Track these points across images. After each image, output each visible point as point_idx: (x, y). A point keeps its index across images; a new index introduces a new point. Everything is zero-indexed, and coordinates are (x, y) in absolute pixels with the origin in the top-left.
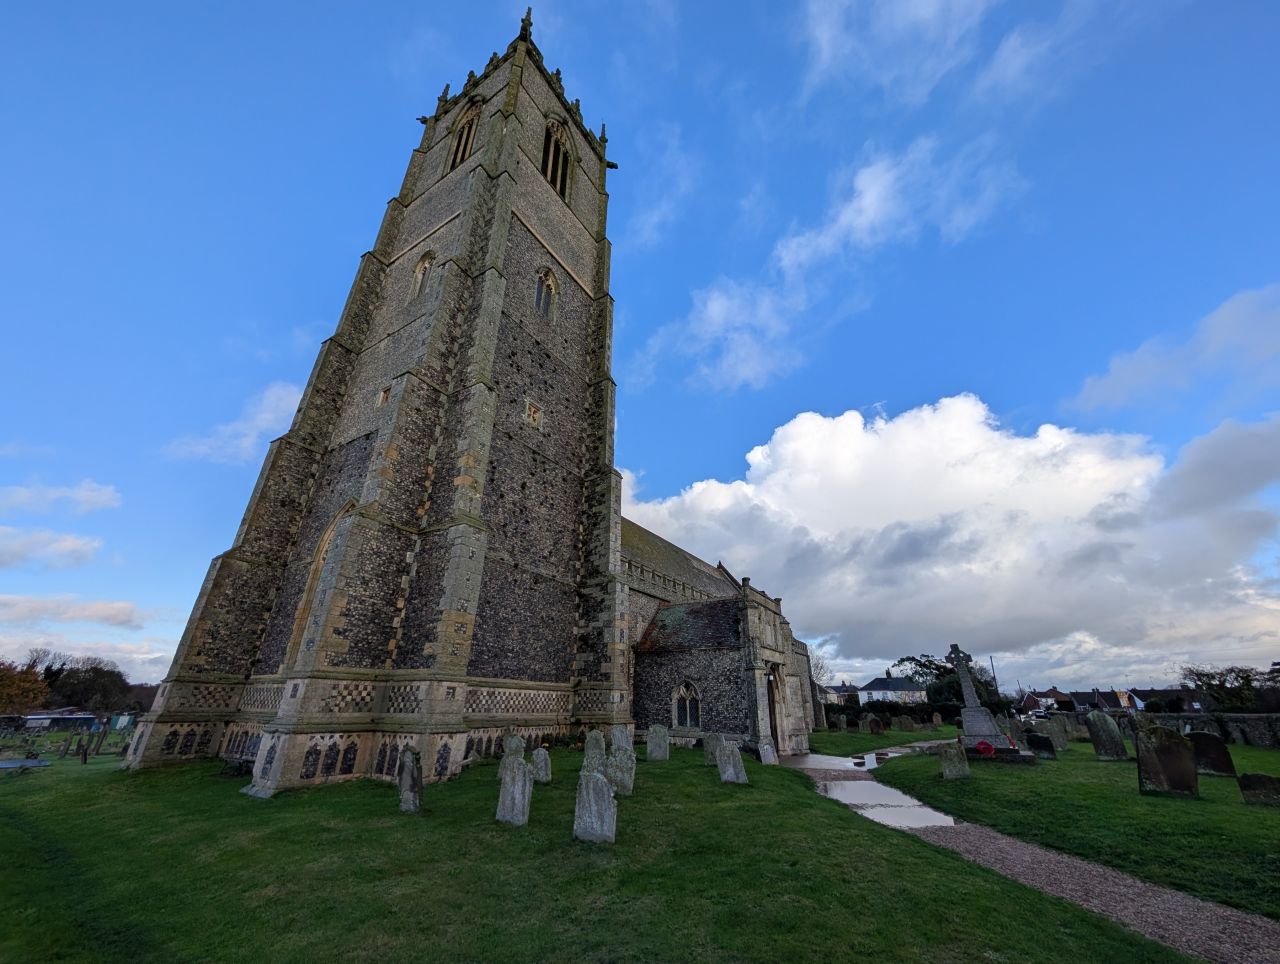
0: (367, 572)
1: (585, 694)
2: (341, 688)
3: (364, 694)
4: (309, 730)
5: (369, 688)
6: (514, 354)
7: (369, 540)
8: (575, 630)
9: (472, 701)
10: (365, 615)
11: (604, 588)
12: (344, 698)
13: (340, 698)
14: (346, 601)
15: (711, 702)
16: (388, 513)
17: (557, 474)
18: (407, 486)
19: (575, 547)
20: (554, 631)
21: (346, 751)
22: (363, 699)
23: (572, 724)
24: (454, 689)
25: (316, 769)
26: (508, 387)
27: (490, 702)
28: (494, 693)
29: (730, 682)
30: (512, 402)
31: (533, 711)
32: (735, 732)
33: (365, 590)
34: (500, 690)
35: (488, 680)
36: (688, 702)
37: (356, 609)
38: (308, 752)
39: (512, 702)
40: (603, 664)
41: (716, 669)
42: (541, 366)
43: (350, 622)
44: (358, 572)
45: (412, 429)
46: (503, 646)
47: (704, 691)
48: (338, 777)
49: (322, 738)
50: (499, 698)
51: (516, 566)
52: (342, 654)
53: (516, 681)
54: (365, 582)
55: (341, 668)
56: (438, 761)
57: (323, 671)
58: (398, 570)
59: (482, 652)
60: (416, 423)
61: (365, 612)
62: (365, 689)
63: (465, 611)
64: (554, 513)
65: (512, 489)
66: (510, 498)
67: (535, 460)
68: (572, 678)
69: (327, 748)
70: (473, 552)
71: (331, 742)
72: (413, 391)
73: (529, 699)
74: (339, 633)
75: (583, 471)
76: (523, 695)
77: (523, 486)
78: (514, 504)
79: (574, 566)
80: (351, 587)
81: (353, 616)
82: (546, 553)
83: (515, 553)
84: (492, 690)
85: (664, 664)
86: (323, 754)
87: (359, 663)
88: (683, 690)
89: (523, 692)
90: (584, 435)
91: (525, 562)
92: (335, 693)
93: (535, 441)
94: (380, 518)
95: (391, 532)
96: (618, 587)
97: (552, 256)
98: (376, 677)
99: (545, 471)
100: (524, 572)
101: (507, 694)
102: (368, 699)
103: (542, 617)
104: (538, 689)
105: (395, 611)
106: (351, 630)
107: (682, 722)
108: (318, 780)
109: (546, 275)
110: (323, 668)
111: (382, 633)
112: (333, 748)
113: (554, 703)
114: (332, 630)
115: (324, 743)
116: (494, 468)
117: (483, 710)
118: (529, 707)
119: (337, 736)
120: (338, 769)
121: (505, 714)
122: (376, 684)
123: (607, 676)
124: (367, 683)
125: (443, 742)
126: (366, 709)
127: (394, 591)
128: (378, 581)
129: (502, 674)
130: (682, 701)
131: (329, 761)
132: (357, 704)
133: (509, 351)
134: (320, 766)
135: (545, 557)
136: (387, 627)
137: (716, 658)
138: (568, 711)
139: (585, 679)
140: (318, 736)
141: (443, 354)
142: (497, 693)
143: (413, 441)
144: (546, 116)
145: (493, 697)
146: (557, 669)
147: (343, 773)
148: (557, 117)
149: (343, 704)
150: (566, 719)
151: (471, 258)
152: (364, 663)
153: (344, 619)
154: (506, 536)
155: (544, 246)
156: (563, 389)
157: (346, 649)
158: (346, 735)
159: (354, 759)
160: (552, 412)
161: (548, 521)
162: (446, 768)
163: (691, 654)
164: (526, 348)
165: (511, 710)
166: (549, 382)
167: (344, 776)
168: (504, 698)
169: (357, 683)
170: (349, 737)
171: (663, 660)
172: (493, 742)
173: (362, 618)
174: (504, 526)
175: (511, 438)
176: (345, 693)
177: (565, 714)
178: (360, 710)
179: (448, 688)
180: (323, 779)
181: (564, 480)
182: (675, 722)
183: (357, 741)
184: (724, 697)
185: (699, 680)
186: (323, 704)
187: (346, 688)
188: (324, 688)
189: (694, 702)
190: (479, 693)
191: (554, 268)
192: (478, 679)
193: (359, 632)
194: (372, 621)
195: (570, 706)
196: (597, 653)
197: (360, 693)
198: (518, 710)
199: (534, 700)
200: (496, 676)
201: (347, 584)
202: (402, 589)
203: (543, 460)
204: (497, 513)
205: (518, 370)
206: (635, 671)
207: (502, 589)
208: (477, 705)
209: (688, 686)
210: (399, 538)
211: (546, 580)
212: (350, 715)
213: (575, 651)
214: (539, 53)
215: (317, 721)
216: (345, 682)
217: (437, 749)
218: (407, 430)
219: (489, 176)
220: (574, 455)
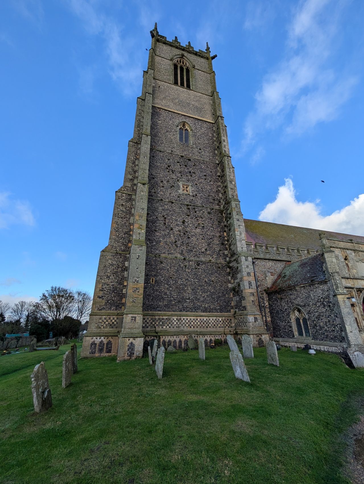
0: (108, 273)
1: (238, 318)
2: (103, 319)
3: (113, 321)
4: (90, 335)
5: (115, 319)
6: (169, 166)
7: (108, 260)
8: (230, 286)
9: (168, 323)
10: (110, 290)
11: (237, 261)
12: (105, 323)
13: (103, 323)
14: (101, 285)
15: (315, 321)
16: (115, 248)
17: (204, 212)
18: (122, 236)
19: (223, 244)
20: (215, 287)
21: (107, 344)
22: (113, 323)
23: (234, 334)
24: (135, 317)
25: (95, 351)
26: (168, 181)
27: (179, 323)
28: (180, 319)
29: (324, 306)
30: (171, 187)
31: (207, 327)
32: (335, 341)
33: (109, 280)
34: (184, 317)
35: (176, 313)
36: (301, 321)
37: (106, 288)
38: (91, 344)
39: (192, 323)
40: (243, 302)
41: (313, 298)
42: (186, 166)
43: (104, 293)
44: (105, 273)
45: (121, 213)
46: (183, 297)
47: (309, 313)
48: (105, 354)
49: (96, 338)
50: (184, 321)
51: (184, 259)
52: (102, 305)
53: (193, 313)
54: (108, 277)
55: (103, 311)
56: (128, 350)
57: (96, 313)
58: (122, 270)
59: (171, 301)
60: (122, 210)
61: (110, 289)
62: (114, 319)
63: (137, 282)
64: (205, 230)
65: (177, 225)
66: (176, 229)
67: (189, 209)
68: (232, 310)
69: (99, 342)
70: (138, 256)
71: (100, 340)
72: (119, 198)
73: (204, 321)
74: (100, 298)
75: (222, 206)
76: (199, 320)
77: (184, 222)
78: (179, 231)
79: (224, 254)
80: (102, 279)
81: (105, 291)
82: (203, 250)
83: (183, 253)
84: (179, 317)
85: (283, 299)
86: (98, 345)
87: (110, 309)
88: (297, 313)
89: (199, 318)
90: (219, 189)
91: (191, 257)
92: (101, 321)
93: (188, 200)
94: (112, 251)
95: (117, 256)
96: (243, 259)
97: (185, 116)
98: (118, 314)
99: (196, 212)
100: (190, 261)
101: (189, 319)
102: (115, 323)
103: (206, 281)
104: (208, 317)
105: (123, 287)
106: (105, 296)
107: (301, 334)
108: (97, 355)
109: (184, 125)
110: (95, 312)
111: (118, 296)
112: (101, 342)
113: (221, 323)
114: (97, 297)
115: (98, 340)
116: (165, 218)
117: (175, 327)
118: (204, 325)
119: (102, 338)
120: (105, 351)
121: (189, 329)
122: (119, 317)
123: (245, 308)
124: (114, 317)
125: (130, 341)
126: (115, 327)
127: (121, 279)
128: (114, 276)
129: (184, 310)
130: (298, 320)
131: (101, 348)
132: (111, 325)
133: (166, 166)
134: (97, 349)
135: (203, 252)
136: (120, 294)
137: (312, 290)
138: (231, 327)
139: (237, 310)
140: (95, 338)
141: (131, 179)
142: (182, 319)
143: (122, 218)
144: (171, 60)
145: (180, 321)
146: (221, 306)
147: (108, 353)
148: (178, 56)
149: (105, 325)
150: (230, 331)
151: (139, 136)
152: (112, 309)
153: (101, 292)
154: (177, 247)
155: (179, 114)
156: (201, 172)
157: (104, 304)
158: (106, 338)
159: (111, 347)
160: (196, 184)
161: (202, 235)
162: (134, 354)
163: (296, 290)
164: (176, 161)
165: (192, 327)
166: (192, 171)
167: (107, 354)
168: (187, 321)
169: (110, 317)
170: (108, 338)
171: (282, 295)
172: (183, 342)
173: (109, 291)
174: (176, 242)
175: (172, 203)
176: (105, 321)
177: (230, 329)
178: (112, 328)
179: (132, 317)
180: (99, 354)
181: (209, 213)
182: (296, 333)
183: (111, 340)
184: (323, 316)
185: (305, 306)
186: (96, 325)
187: (105, 319)
188: (96, 319)
189: (305, 320)
190: (172, 319)
191: (187, 120)
192: (170, 313)
193: (108, 296)
194: (113, 291)
195: (233, 325)
196: (240, 296)
197: (112, 321)
198: (197, 327)
199: (207, 322)
200: (181, 311)
201: (101, 279)
202: (125, 277)
203: (193, 207)
204: (170, 237)
205: (173, 172)
206: (269, 304)
207: (177, 271)
208: (171, 325)
209: (299, 311)
210: (121, 257)
211: (204, 263)
212: (108, 329)
213: (232, 296)
214: (163, 37)
215: (95, 332)
216: (104, 317)
217: (127, 345)
218: (118, 214)
219: (142, 100)
220: (214, 200)
